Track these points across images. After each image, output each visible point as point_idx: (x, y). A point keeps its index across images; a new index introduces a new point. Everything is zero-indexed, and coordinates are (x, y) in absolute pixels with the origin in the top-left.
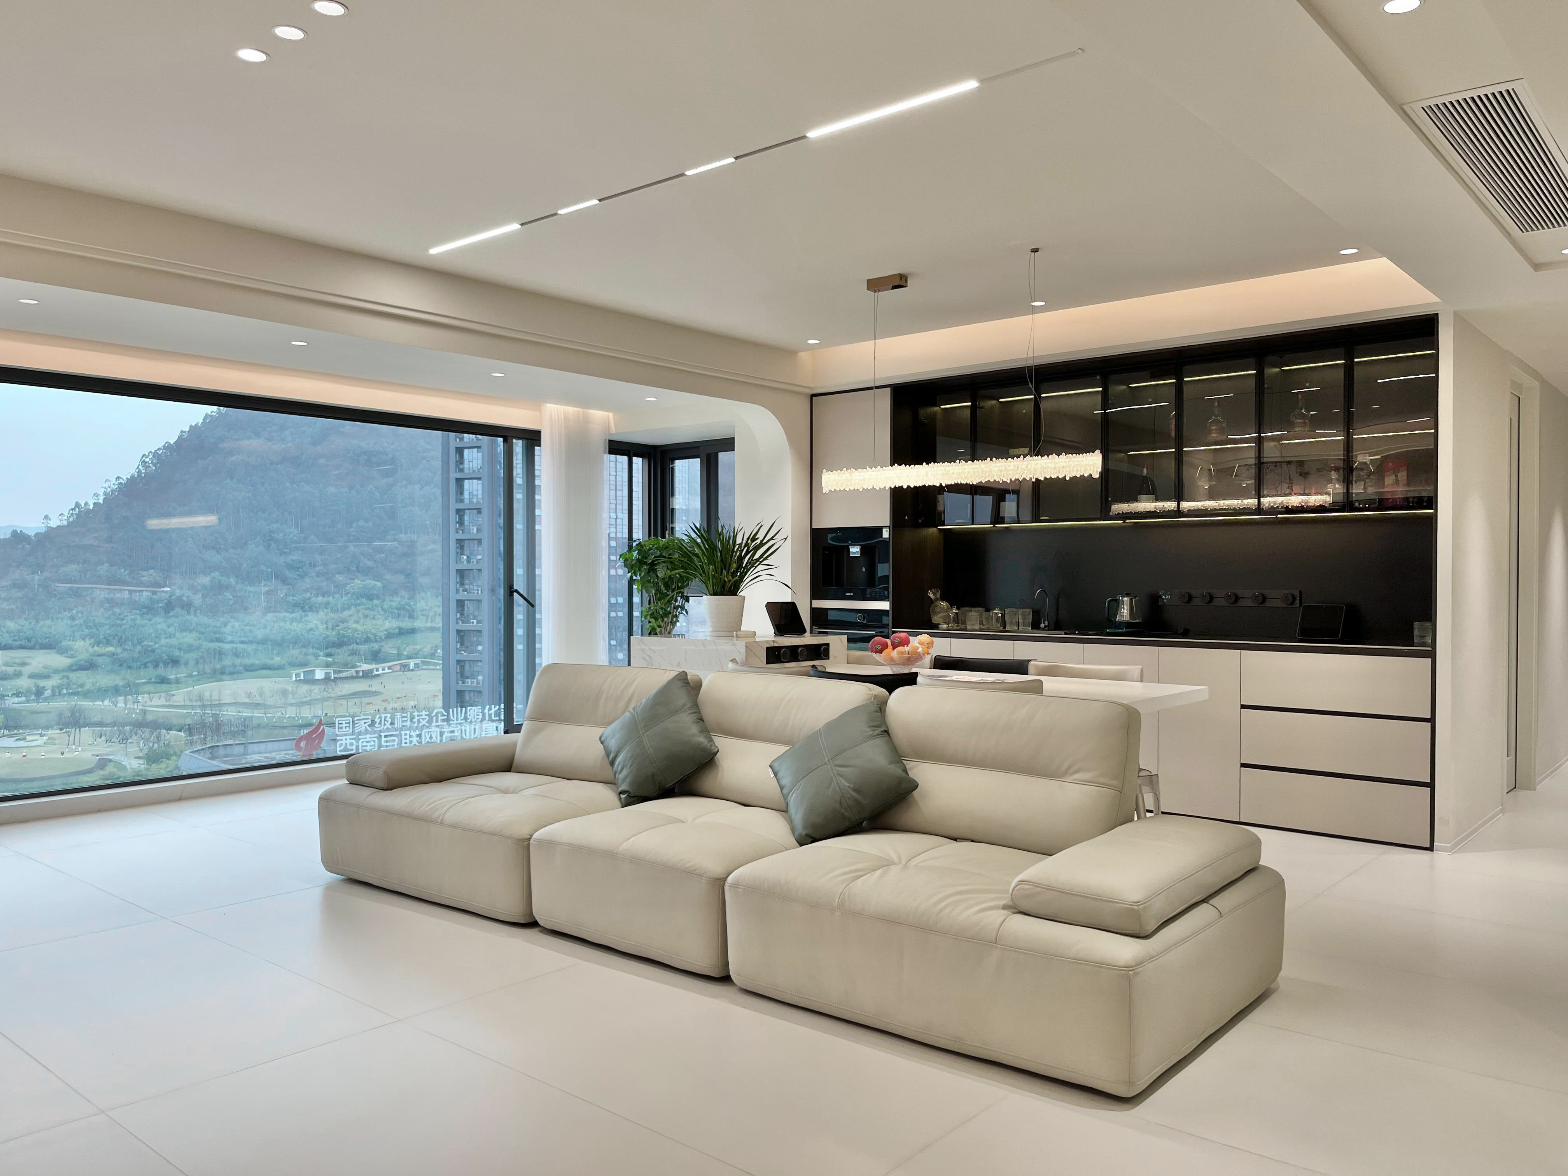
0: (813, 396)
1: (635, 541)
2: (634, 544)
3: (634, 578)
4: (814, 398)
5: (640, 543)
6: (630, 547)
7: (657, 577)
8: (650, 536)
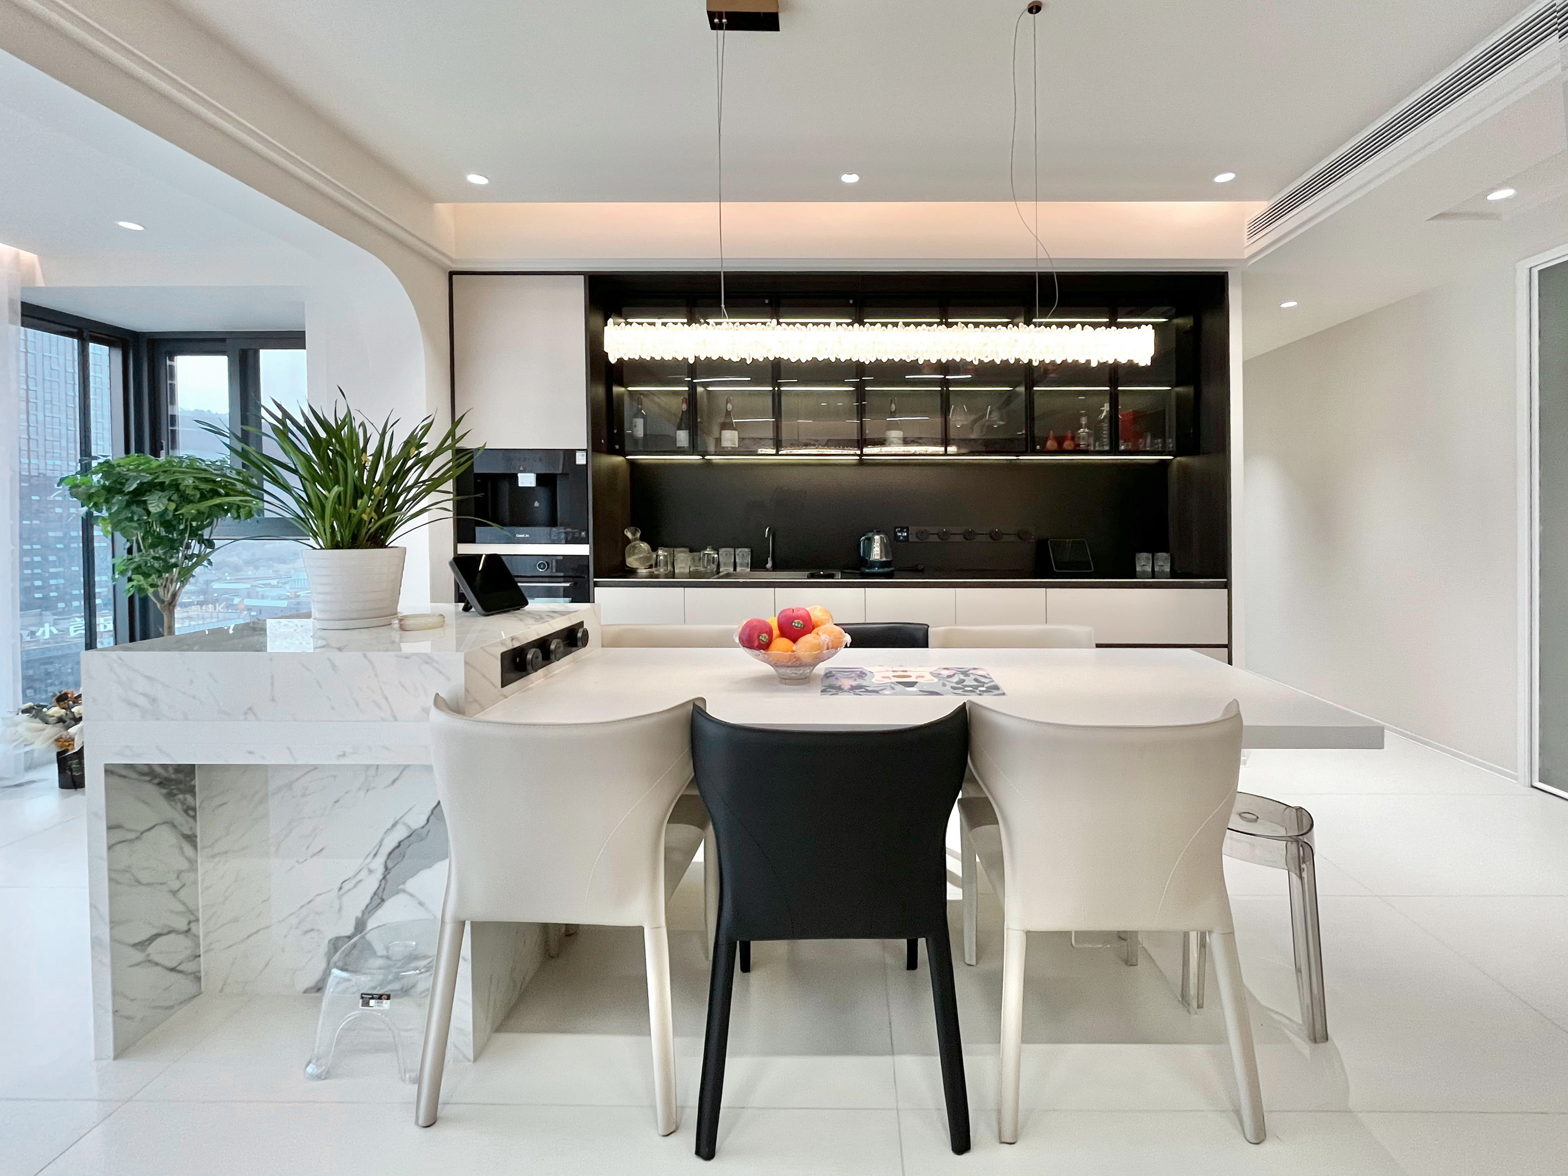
0: (451, 274)
1: (96, 458)
2: (94, 464)
3: (96, 514)
4: (456, 277)
5: (107, 462)
6: (86, 469)
7: (148, 513)
8: (127, 451)
